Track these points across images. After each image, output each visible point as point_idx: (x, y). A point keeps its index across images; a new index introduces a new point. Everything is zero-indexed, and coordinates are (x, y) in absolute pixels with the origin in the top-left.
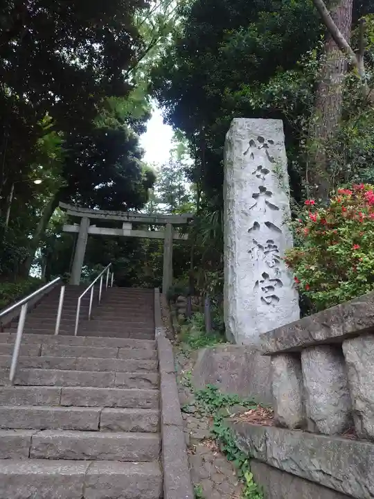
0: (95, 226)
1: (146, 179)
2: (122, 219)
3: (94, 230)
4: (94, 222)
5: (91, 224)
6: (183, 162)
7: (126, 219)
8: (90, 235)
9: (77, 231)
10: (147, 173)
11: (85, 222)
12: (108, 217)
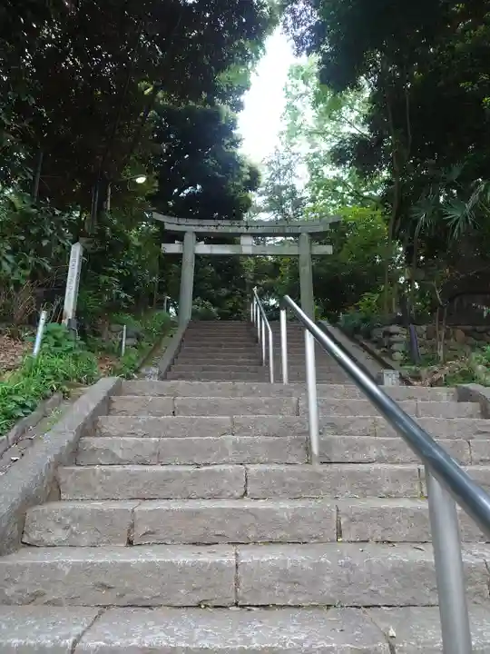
0: (203, 242)
1: (248, 177)
2: (240, 230)
3: (203, 249)
4: (200, 237)
5: (198, 241)
6: (294, 149)
7: (245, 230)
8: (198, 257)
9: (181, 252)
10: (250, 168)
11: (189, 238)
12: (220, 230)
